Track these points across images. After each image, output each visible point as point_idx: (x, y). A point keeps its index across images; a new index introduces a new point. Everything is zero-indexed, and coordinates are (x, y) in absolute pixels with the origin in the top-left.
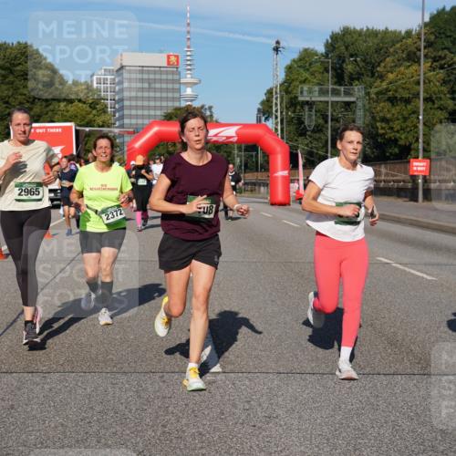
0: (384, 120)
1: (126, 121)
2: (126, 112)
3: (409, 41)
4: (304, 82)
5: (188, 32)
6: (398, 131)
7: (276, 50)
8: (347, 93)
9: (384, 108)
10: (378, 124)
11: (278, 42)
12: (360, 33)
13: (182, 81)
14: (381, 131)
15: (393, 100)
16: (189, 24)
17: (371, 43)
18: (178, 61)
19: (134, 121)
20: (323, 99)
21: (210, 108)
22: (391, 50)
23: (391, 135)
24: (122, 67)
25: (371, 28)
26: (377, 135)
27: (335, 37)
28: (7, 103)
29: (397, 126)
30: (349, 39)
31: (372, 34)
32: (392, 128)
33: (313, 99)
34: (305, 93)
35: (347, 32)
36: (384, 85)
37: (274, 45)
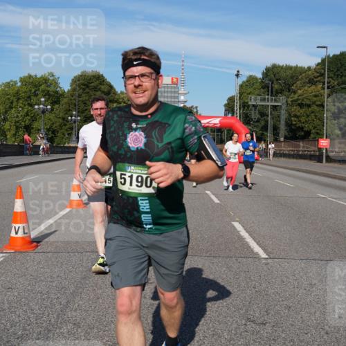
0: (296, 116)
3: (310, 73)
4: (249, 94)
6: (303, 123)
7: (237, 75)
8: (275, 100)
9: (296, 110)
10: (293, 119)
11: (238, 72)
12: (282, 67)
13: (180, 92)
14: (294, 123)
15: (301, 105)
16: (183, 61)
17: (289, 73)
18: (177, 81)
20: (262, 104)
21: (196, 107)
22: (300, 77)
23: (299, 125)
26: (292, 124)
27: (268, 69)
28: (85, 103)
29: (303, 119)
30: (275, 70)
31: (289, 68)
32: (300, 121)
33: (258, 104)
34: (252, 100)
35: (274, 66)
36: (296, 97)
37: (236, 73)
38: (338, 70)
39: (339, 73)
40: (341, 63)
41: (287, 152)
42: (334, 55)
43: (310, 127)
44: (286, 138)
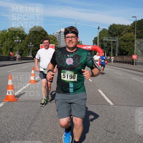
0: (122, 45)
1: (61, 44)
2: (61, 42)
3: (128, 27)
4: (103, 36)
5: (76, 24)
6: (126, 48)
7: (98, 28)
8: (114, 39)
9: (123, 43)
10: (121, 47)
11: (99, 27)
12: (117, 25)
14: (122, 48)
15: (125, 41)
16: (76, 22)
17: (120, 27)
19: (63, 44)
20: (109, 40)
21: (81, 41)
22: (124, 29)
23: (124, 49)
24: (61, 32)
25: (119, 24)
26: (121, 49)
27: (111, 26)
28: (35, 39)
29: (125, 47)
30: (114, 27)
32: (124, 48)
33: (107, 40)
34: (105, 39)
35: (114, 25)
36: (123, 37)
37: (98, 27)
38: (140, 27)
39: (140, 28)
40: (141, 24)
41: (119, 60)
42: (139, 20)
43: (129, 50)
44: (118, 54)
